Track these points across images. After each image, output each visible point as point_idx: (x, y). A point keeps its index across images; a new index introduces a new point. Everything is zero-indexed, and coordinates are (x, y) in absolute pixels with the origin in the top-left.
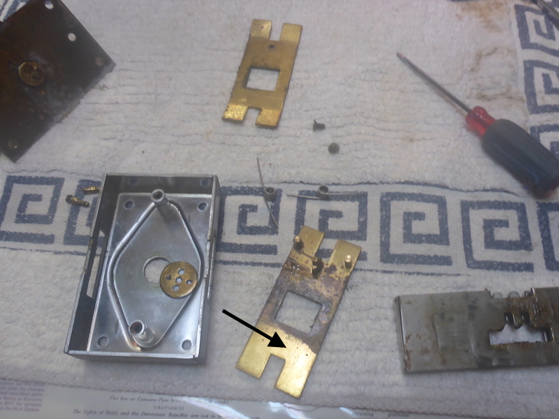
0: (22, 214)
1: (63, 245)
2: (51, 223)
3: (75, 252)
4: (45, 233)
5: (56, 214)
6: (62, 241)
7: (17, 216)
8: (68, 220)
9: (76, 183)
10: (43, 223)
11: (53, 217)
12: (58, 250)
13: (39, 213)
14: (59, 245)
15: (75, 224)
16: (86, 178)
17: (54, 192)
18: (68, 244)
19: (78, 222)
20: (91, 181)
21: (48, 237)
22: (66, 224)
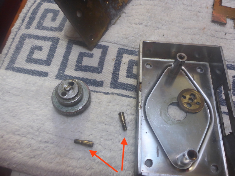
0: (80, 65)
1: (110, 88)
2: (101, 73)
3: (119, 94)
4: (97, 79)
5: (104, 67)
6: (109, 86)
7: (76, 65)
8: (113, 72)
9: (117, 50)
10: (95, 72)
11: (102, 69)
12: (107, 92)
13: (92, 66)
14: (106, 88)
15: (118, 75)
16: (123, 47)
17: (102, 53)
18: (114, 88)
19: (120, 73)
20: (126, 49)
21: (98, 82)
22: (112, 74)
